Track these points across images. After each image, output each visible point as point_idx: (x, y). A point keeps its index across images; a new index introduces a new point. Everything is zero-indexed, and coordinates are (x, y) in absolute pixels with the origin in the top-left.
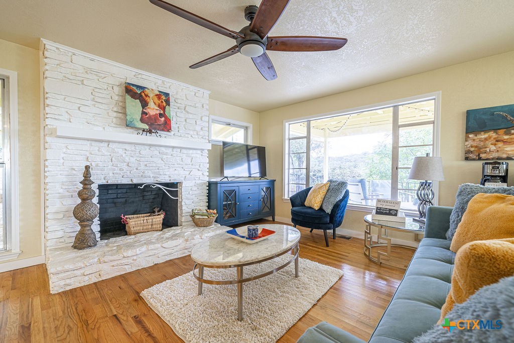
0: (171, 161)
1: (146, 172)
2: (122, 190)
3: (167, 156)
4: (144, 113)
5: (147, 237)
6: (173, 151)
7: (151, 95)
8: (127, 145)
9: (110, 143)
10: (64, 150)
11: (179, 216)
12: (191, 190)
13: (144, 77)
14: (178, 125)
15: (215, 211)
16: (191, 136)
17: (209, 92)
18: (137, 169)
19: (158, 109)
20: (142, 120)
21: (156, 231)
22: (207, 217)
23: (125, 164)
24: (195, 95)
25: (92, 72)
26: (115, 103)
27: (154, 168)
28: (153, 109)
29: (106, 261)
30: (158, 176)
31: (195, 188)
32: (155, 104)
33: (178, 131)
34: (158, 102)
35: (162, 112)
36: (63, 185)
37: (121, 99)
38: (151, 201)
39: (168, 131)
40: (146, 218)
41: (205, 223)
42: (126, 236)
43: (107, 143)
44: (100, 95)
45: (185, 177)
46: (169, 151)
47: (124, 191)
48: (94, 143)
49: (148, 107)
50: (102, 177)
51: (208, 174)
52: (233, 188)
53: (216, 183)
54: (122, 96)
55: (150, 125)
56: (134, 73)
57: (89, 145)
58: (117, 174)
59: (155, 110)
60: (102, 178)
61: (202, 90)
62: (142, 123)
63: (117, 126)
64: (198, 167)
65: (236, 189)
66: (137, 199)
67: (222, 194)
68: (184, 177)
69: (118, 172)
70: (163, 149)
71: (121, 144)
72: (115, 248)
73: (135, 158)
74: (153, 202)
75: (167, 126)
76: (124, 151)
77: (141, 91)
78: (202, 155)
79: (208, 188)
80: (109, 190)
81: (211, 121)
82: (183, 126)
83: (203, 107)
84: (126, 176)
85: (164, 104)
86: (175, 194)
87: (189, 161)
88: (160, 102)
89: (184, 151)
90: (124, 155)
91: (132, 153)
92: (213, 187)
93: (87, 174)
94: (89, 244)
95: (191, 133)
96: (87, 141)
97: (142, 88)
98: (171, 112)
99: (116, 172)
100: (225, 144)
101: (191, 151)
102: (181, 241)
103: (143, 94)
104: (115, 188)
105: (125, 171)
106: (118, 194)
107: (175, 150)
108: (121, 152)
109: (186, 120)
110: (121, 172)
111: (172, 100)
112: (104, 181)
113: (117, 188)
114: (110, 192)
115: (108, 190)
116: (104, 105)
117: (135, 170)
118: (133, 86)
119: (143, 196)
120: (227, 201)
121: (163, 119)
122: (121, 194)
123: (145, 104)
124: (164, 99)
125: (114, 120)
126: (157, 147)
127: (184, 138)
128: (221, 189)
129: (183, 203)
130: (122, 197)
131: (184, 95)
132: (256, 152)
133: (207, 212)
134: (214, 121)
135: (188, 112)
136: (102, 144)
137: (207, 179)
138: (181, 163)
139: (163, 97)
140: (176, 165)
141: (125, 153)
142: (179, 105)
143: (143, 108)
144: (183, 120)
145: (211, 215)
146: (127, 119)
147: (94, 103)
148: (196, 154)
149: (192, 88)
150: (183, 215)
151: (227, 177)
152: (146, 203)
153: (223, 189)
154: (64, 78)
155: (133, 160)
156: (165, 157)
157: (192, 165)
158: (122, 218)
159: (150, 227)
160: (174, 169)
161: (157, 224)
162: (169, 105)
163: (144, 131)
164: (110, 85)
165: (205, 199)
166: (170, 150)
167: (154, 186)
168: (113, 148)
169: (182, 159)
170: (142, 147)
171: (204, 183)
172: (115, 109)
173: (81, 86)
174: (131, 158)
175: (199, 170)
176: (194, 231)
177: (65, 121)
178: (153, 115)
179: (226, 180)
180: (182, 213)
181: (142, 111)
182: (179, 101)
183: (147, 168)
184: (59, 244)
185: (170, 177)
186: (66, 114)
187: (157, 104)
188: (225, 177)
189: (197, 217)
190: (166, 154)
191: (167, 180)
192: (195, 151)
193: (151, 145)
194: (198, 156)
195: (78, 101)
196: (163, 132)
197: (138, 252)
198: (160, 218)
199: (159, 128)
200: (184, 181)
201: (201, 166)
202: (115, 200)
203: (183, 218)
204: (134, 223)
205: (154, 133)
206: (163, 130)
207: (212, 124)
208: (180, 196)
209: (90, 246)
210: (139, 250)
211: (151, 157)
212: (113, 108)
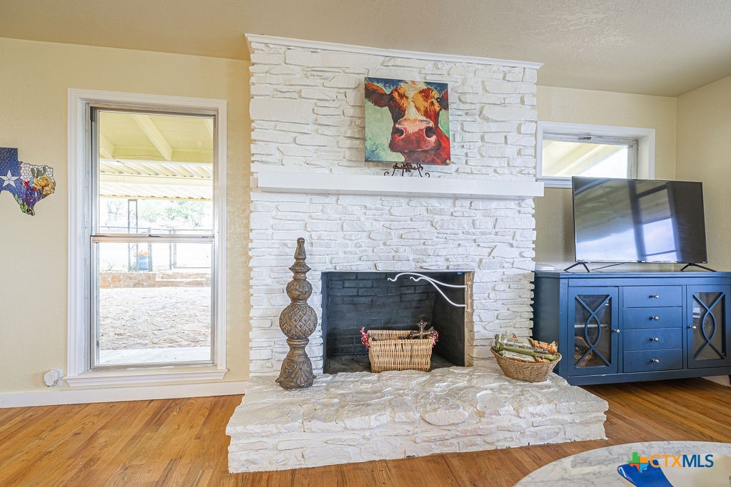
0: (451, 226)
1: (402, 249)
2: (365, 282)
3: (443, 217)
4: (397, 132)
5: (399, 384)
6: (454, 205)
7: (411, 93)
8: (368, 198)
9: (341, 197)
10: (274, 213)
11: (466, 344)
12: (494, 289)
13: (399, 62)
14: (465, 150)
15: (554, 347)
16: (495, 171)
17: (538, 66)
18: (385, 244)
19: (424, 118)
20: (393, 147)
21: (418, 369)
22: (531, 359)
23: (365, 234)
24: (504, 78)
25: (314, 73)
26: (349, 122)
27: (417, 242)
28: (414, 121)
29: (313, 430)
30: (425, 258)
31: (503, 287)
32: (418, 109)
33: (466, 163)
34: (423, 104)
35: (431, 124)
36: (272, 271)
37: (358, 112)
38: (414, 304)
39: (444, 163)
40: (400, 342)
41: (527, 373)
42: (365, 373)
43: (336, 197)
44: (325, 111)
45: (481, 260)
46: (447, 205)
47: (369, 284)
48: (316, 199)
49: (405, 117)
50: (328, 259)
51: (533, 254)
52: (603, 292)
53: (556, 277)
54: (361, 106)
55: (408, 153)
56: (382, 59)
57: (308, 203)
58: (351, 253)
59: (417, 122)
60: (327, 261)
61: (520, 65)
62: (394, 151)
63: (352, 164)
64: (509, 238)
65: (613, 293)
66: (390, 300)
67: (573, 304)
68: (478, 260)
69: (353, 249)
70: (435, 203)
71: (357, 198)
72: (336, 400)
73: (382, 223)
74: (418, 308)
75: (441, 154)
76: (364, 210)
77: (392, 88)
78: (519, 212)
79: (533, 287)
80: (346, 282)
81: (540, 135)
82: (476, 151)
83: (522, 102)
84: (364, 258)
85: (437, 107)
86: (459, 296)
87: (490, 225)
88: (427, 104)
89: (480, 204)
90: (362, 219)
91: (378, 213)
92: (546, 286)
93: (299, 254)
94: (299, 383)
95: (495, 163)
96: (304, 196)
97: (394, 83)
98: (452, 122)
99: (349, 249)
100: (578, 183)
101: (494, 204)
102: (467, 414)
103: (396, 95)
104: (354, 278)
105: (364, 248)
106: (358, 288)
107: (458, 203)
108: (358, 211)
109: (482, 138)
110: (357, 250)
111: (452, 98)
112: (330, 266)
113: (357, 278)
114: (347, 284)
115: (343, 281)
116: (331, 128)
117: (382, 247)
118: (378, 82)
119: (401, 295)
120: (585, 321)
121: (433, 139)
122: (363, 290)
123: (398, 113)
124: (437, 96)
125: (347, 152)
126: (422, 200)
127: (477, 176)
128: (567, 293)
129: (475, 318)
130: (365, 294)
131: (480, 84)
132: (666, 199)
133: (533, 345)
134: (550, 135)
135: (487, 120)
136: (326, 200)
137: (532, 266)
138: (474, 230)
139: (435, 94)
140: (461, 236)
141: (365, 213)
142: (467, 107)
143: (395, 121)
144: (477, 137)
145: (543, 356)
146: (366, 148)
147: (317, 127)
148: (507, 212)
149: (498, 64)
150: (475, 343)
151: (584, 263)
152: (406, 308)
153: (575, 293)
154: (275, 93)
155: (378, 226)
156: (437, 218)
157: (496, 234)
158: (361, 334)
159: (408, 359)
160: (457, 243)
161: (422, 356)
162: (446, 108)
163: (396, 167)
164: (342, 91)
165: (528, 312)
166: (450, 202)
167: (416, 277)
168: (345, 205)
169: (473, 221)
170: (394, 201)
171: (525, 276)
172: (349, 134)
173: (299, 100)
174: (375, 223)
175: (512, 245)
176: (501, 389)
177: (274, 163)
178: (414, 133)
179: (580, 268)
180: (473, 339)
181: (394, 126)
182: (469, 98)
183: (403, 242)
184: (265, 370)
185: (447, 260)
186: (278, 152)
187: (422, 109)
188: (579, 263)
189: (507, 354)
190: (441, 212)
191: (441, 267)
192: (502, 204)
193: (410, 196)
194: (510, 213)
195: (295, 128)
196: (434, 167)
197: (373, 424)
198: (427, 344)
199: (426, 157)
200: (477, 270)
201: (517, 236)
202: (355, 299)
203: (475, 350)
204: (378, 348)
205: (414, 169)
206: (433, 162)
207: (545, 142)
208: (469, 301)
209: (300, 387)
210: (375, 419)
211: (411, 220)
212: (345, 132)
